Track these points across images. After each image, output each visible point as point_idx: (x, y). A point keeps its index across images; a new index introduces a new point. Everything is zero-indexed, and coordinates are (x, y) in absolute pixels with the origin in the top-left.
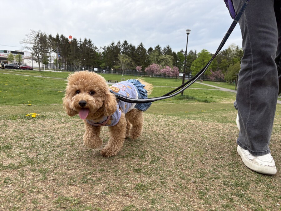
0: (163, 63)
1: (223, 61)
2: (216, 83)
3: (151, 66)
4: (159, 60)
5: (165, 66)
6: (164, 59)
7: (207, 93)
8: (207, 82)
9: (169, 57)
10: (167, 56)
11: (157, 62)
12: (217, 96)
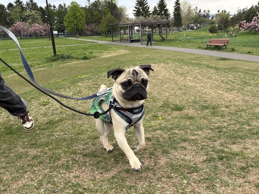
0: (30, 21)
1: (94, 13)
2: (93, 37)
3: (14, 25)
4: (24, 17)
5: (33, 23)
6: (30, 15)
7: (85, 49)
8: (83, 37)
9: (36, 13)
10: (33, 12)
11: (22, 20)
12: (97, 50)
